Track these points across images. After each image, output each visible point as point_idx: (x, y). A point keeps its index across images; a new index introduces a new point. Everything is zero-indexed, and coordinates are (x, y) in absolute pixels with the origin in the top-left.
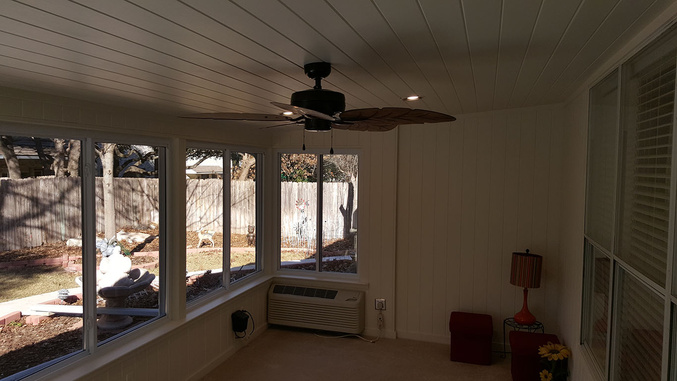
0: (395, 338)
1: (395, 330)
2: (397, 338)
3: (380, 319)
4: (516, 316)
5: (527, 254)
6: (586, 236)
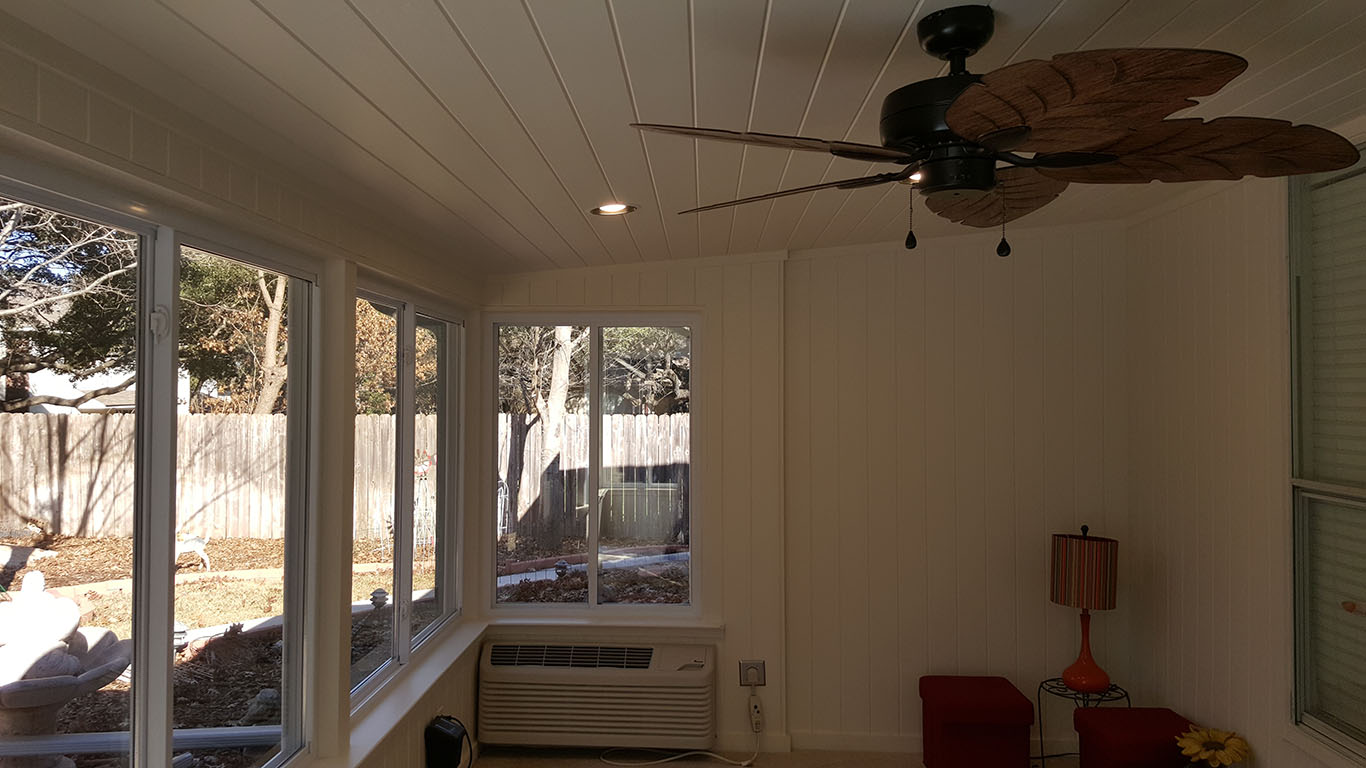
0: (789, 751)
1: (787, 732)
2: (792, 750)
3: (756, 707)
4: (1066, 673)
5: (1084, 537)
6: (1298, 482)
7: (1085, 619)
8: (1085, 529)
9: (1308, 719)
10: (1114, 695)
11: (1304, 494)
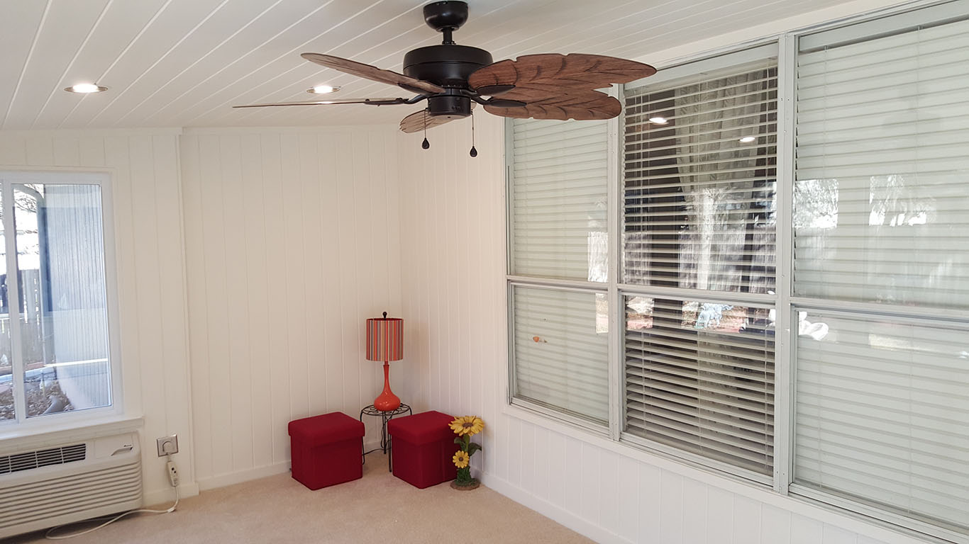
0: (198, 494)
1: (196, 481)
2: (200, 493)
3: (173, 469)
4: (377, 401)
5: (385, 319)
6: (511, 277)
7: (386, 367)
8: (385, 314)
9: (516, 400)
10: (403, 409)
11: (513, 283)
